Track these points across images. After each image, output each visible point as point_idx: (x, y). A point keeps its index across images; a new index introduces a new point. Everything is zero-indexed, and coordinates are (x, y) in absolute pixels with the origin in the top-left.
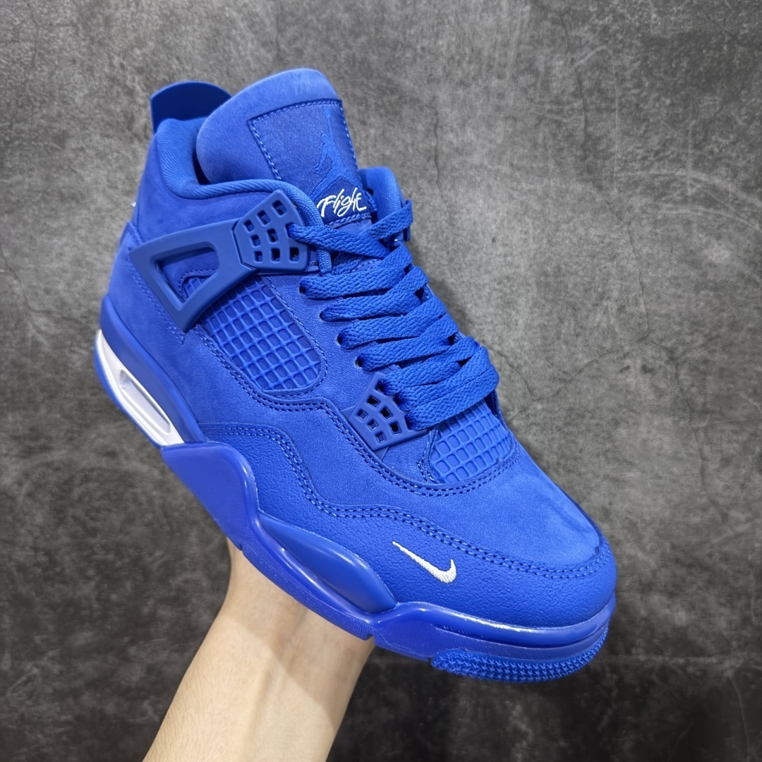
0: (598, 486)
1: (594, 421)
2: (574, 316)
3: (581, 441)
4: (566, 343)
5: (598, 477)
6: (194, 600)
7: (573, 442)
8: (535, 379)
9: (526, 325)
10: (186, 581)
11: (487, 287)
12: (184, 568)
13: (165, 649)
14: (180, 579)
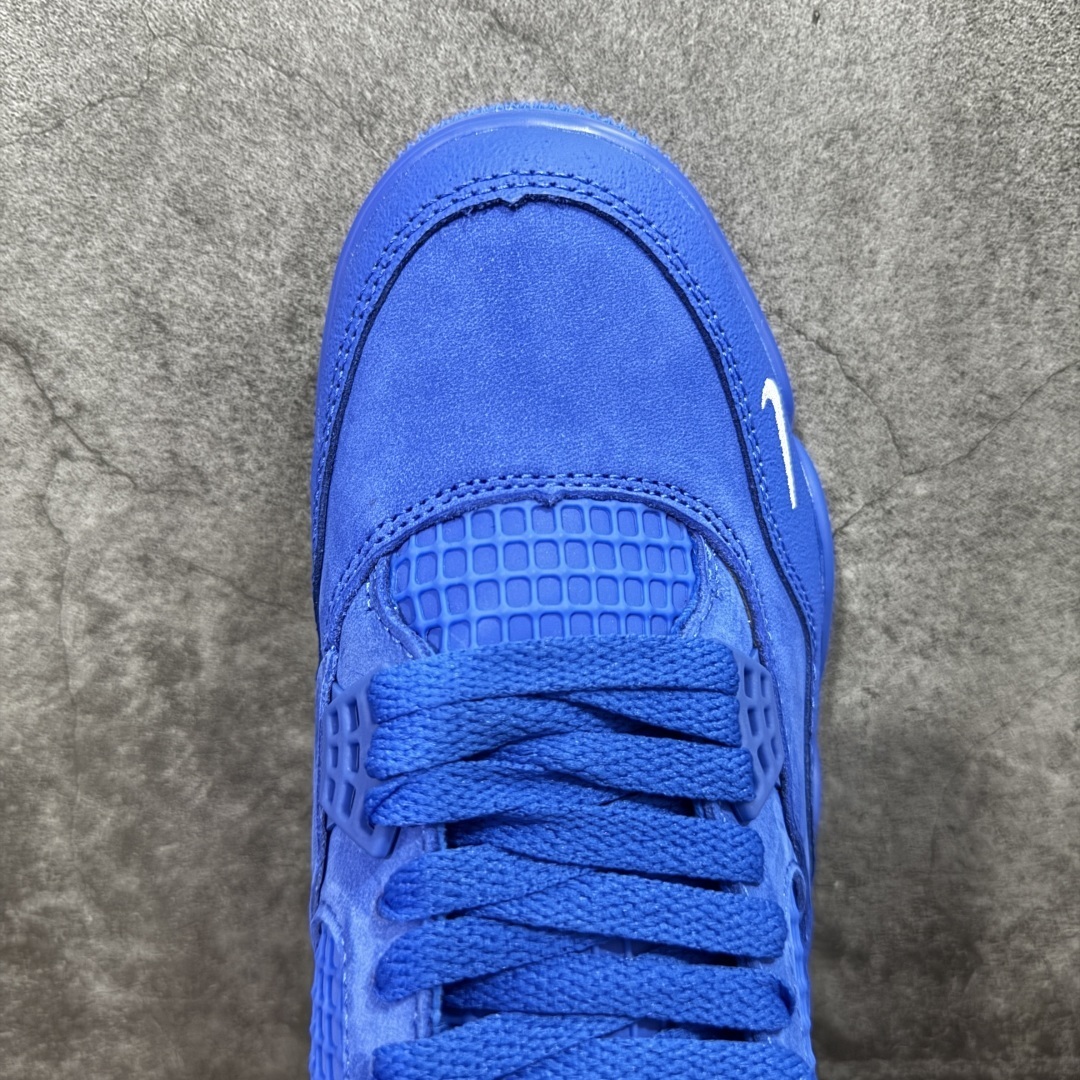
0: (1052, 686)
1: (1057, 525)
2: (1029, 239)
3: (1020, 576)
4: (1003, 315)
5: (1054, 663)
6: (68, 953)
7: (1001, 578)
8: (913, 414)
9: (899, 267)
10: (46, 912)
11: (797, 152)
12: (37, 885)
13: (16, 1054)
14: (30, 907)
